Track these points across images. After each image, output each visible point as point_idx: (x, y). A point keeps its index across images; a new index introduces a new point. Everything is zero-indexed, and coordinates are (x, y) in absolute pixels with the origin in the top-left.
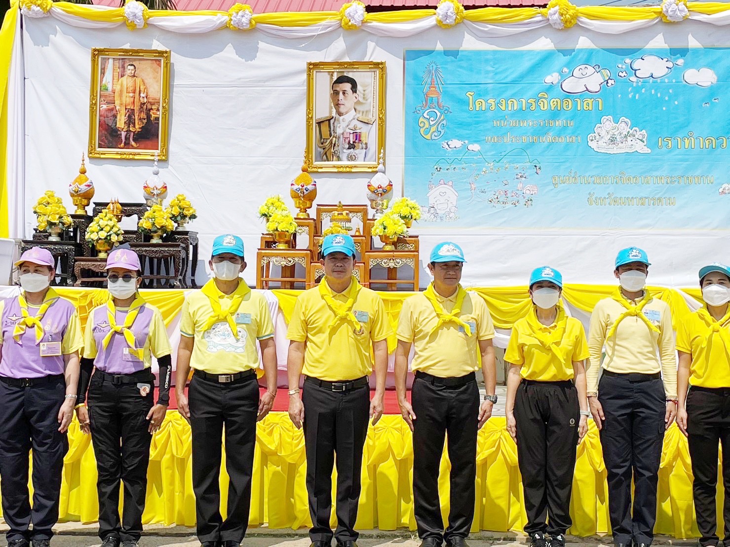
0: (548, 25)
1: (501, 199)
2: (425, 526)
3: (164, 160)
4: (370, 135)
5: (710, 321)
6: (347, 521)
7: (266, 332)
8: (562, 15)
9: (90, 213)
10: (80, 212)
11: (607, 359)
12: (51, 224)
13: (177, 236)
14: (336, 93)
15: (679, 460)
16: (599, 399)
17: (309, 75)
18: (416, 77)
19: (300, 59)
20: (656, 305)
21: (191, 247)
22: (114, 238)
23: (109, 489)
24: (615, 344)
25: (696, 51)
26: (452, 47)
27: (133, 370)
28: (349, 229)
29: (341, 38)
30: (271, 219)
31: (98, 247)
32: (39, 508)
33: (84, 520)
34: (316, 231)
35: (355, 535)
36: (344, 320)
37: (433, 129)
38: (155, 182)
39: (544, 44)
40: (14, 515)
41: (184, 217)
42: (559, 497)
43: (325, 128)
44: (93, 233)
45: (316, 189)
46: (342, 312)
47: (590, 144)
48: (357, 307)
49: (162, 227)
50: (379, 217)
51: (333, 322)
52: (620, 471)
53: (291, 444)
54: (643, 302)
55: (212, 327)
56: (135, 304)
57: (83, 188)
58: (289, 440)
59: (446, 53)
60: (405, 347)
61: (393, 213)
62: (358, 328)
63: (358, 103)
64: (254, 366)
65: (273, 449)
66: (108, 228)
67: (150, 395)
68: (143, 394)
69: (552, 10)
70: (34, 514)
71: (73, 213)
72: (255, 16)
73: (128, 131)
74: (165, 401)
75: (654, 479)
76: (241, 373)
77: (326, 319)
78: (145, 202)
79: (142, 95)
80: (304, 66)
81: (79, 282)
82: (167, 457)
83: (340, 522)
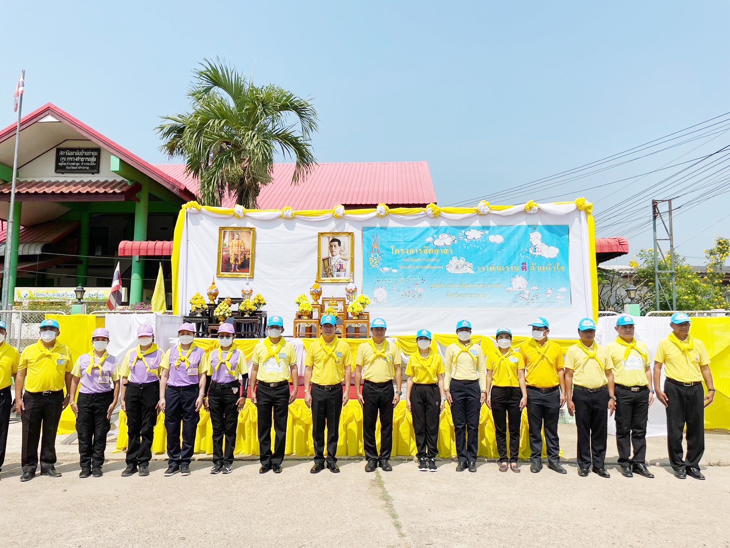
0: (427, 216)
1: (407, 295)
2: (369, 455)
3: (252, 278)
4: (347, 265)
5: (500, 355)
6: (332, 453)
7: (293, 362)
8: (433, 211)
9: (216, 303)
10: (212, 303)
11: (453, 373)
12: (197, 309)
13: (256, 313)
14: (331, 246)
15: (489, 420)
16: (450, 392)
17: (319, 238)
18: (368, 239)
19: (315, 231)
20: (475, 347)
21: (263, 319)
22: (227, 315)
23: (218, 439)
24: (457, 366)
25: (493, 227)
26: (384, 225)
27: (230, 381)
28: (337, 309)
29: (334, 221)
30: (300, 305)
31: (219, 319)
32: (185, 449)
33: (207, 453)
34: (322, 309)
35: (336, 460)
36: (331, 356)
37: (376, 262)
38: (247, 288)
39: (425, 224)
40: (173, 453)
41: (260, 304)
42: (431, 439)
43: (326, 262)
44: (217, 313)
45: (321, 291)
46: (330, 352)
47: (447, 269)
48: (337, 350)
49: (250, 309)
50: (351, 303)
51: (325, 357)
52: (460, 427)
53: (307, 414)
54: (469, 346)
55: (267, 360)
56: (231, 349)
57: (213, 291)
58: (306, 413)
59: (381, 228)
60: (360, 368)
61: (357, 302)
62: (337, 360)
63: (341, 250)
64: (287, 378)
65: (298, 417)
66: (224, 310)
67: (238, 393)
68: (235, 393)
69: (429, 209)
70: (182, 452)
71: (208, 303)
72: (294, 212)
73: (235, 265)
74: (245, 396)
75: (476, 430)
76: (281, 382)
77: (322, 356)
78: (242, 297)
79: (242, 248)
80: (317, 234)
81: (210, 336)
82: (248, 421)
83: (329, 454)
